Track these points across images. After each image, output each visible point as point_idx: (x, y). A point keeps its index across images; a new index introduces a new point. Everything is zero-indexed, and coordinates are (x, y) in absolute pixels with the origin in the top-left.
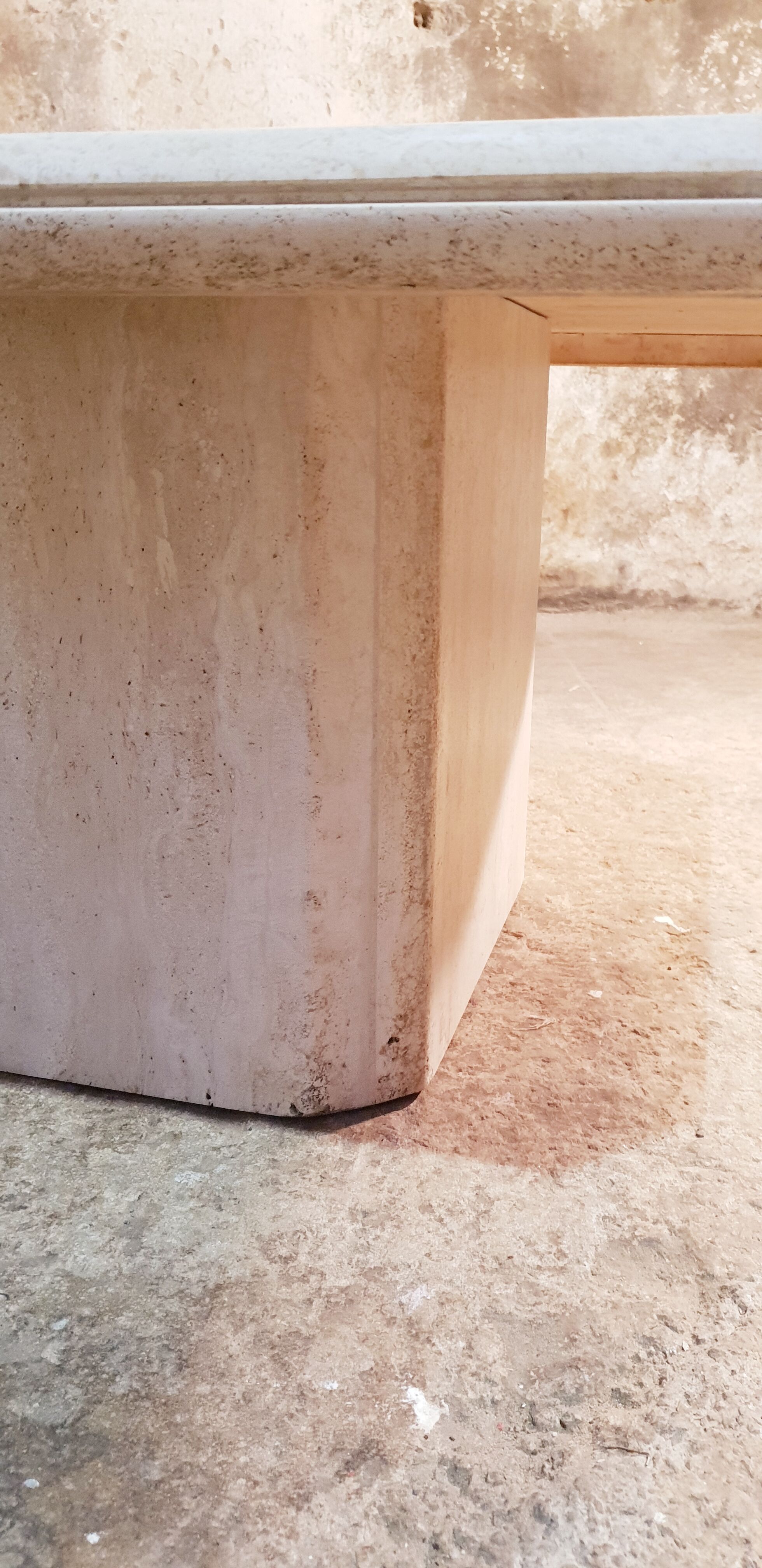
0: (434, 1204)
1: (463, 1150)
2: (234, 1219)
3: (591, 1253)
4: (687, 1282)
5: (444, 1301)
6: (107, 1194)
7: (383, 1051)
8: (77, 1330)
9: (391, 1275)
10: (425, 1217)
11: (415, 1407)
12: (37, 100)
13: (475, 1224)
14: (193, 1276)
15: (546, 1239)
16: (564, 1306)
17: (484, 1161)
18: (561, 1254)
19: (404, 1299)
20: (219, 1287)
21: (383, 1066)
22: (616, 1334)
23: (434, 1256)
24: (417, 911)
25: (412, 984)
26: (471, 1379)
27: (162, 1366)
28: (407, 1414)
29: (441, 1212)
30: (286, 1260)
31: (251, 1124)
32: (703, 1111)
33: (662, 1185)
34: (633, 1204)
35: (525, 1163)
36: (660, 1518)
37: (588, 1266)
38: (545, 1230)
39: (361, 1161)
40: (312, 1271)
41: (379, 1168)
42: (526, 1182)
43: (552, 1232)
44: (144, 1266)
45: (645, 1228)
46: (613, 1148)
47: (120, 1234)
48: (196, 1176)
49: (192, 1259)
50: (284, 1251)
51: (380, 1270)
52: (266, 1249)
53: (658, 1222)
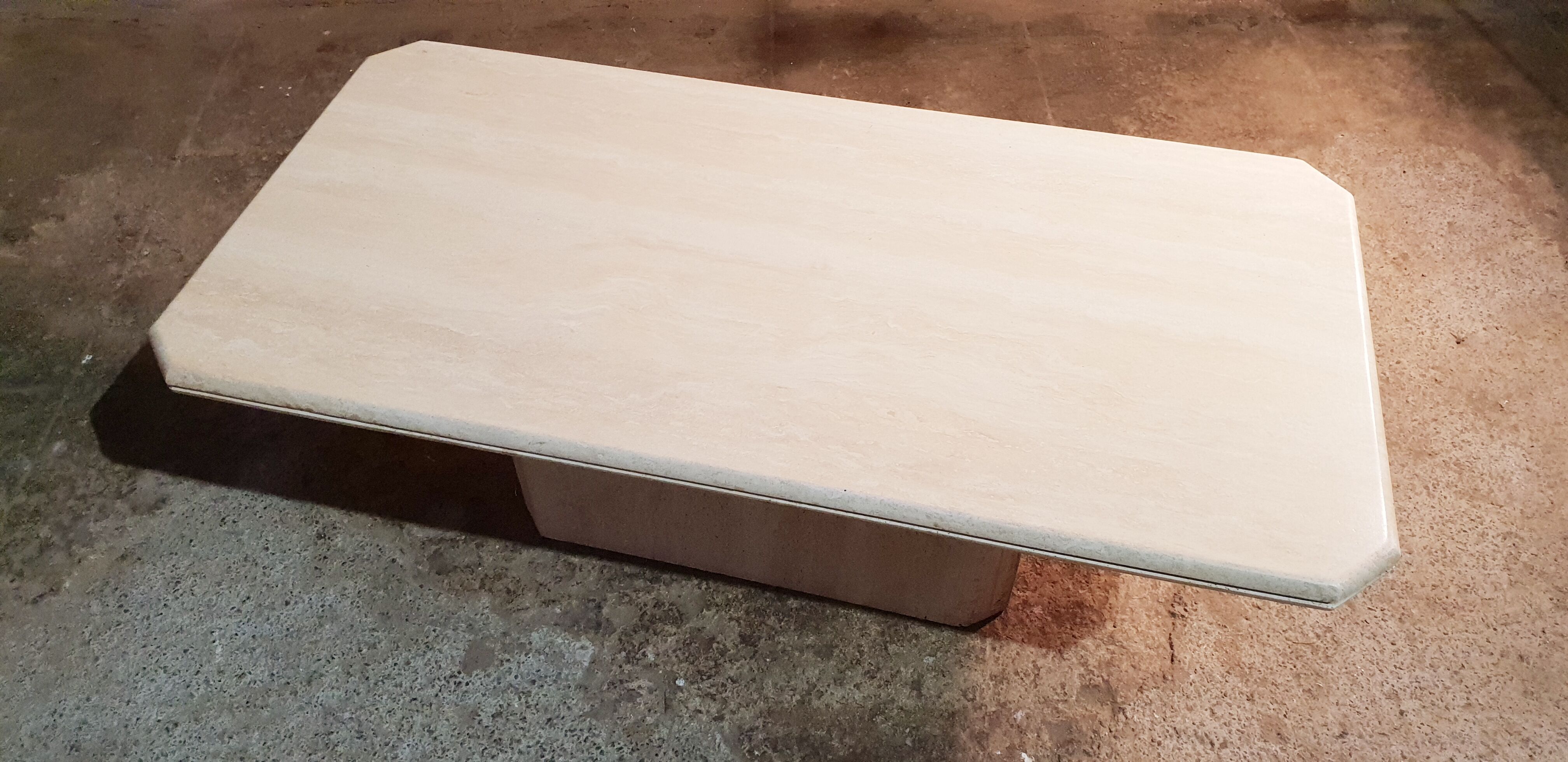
0: (1019, 671)
1: (1026, 641)
2: (950, 681)
3: (1075, 692)
4: (1108, 705)
5: (1028, 717)
6: (902, 669)
7: (996, 604)
8: (914, 733)
9: (1009, 706)
10: (1016, 678)
13: (1034, 680)
14: (943, 707)
15: (1060, 687)
16: (1067, 717)
17: (1033, 647)
18: (1066, 694)
19: (1015, 716)
20: (953, 713)
21: (994, 606)
22: (1084, 729)
23: (1022, 697)
26: (1040, 748)
27: (945, 747)
29: (1022, 675)
30: (973, 700)
32: (1117, 612)
33: (1100, 657)
34: (1089, 668)
35: (1049, 647)
37: (1074, 698)
38: (1059, 682)
39: (988, 648)
40: (982, 705)
41: (996, 652)
42: (1050, 658)
43: (1061, 684)
44: (926, 704)
45: (1094, 680)
46: (1082, 637)
47: (913, 689)
48: (931, 659)
49: (941, 701)
50: (971, 696)
51: (1005, 704)
52: (965, 696)
53: (1098, 677)
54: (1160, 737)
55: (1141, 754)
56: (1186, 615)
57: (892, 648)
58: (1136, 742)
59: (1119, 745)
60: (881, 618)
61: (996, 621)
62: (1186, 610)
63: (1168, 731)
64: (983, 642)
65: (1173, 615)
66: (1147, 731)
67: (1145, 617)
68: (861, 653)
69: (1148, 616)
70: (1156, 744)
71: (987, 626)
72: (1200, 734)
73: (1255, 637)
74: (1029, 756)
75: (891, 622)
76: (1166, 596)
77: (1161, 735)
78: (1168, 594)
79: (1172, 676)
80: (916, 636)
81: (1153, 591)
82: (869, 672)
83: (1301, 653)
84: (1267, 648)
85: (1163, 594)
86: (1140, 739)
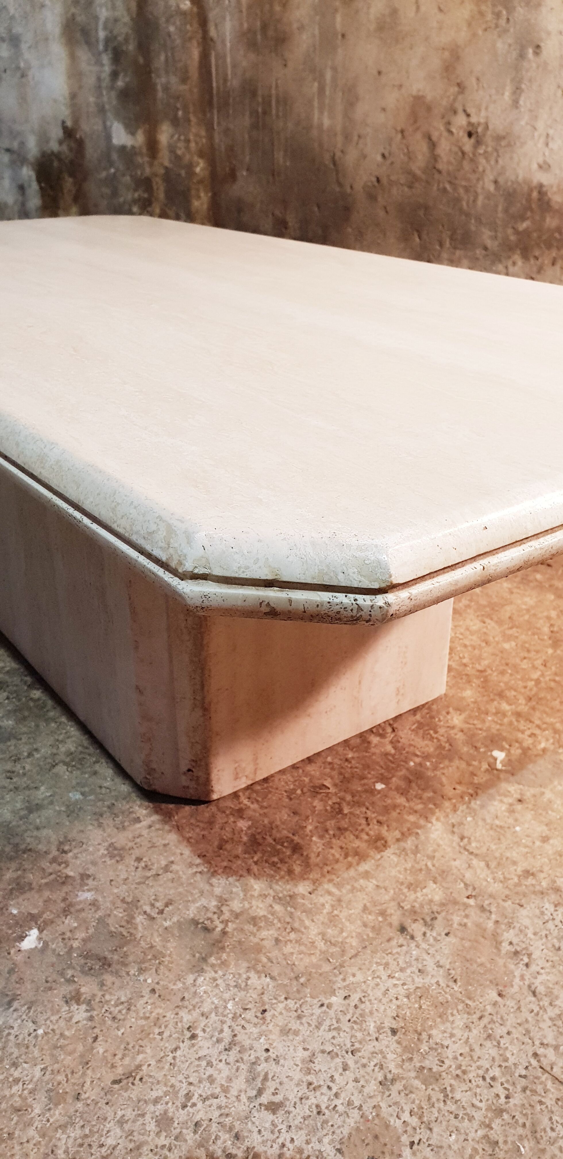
0: (144, 859)
1: (192, 841)
2: (68, 823)
3: (176, 919)
4: (194, 956)
5: (94, 904)
7: (184, 774)
9: (90, 882)
10: (133, 863)
11: (27, 938)
12: (498, 15)
13: (148, 877)
14: (29, 840)
15: (166, 901)
16: (131, 934)
17: (193, 851)
18: (161, 912)
19: (80, 894)
20: (30, 850)
21: (184, 781)
22: (134, 958)
23: (113, 883)
24: (199, 712)
25: (199, 747)
26: (61, 940)
28: (22, 938)
29: (142, 864)
30: (65, 852)
31: (127, 782)
32: (330, 881)
33: (251, 907)
34: (224, 909)
35: (207, 862)
36: (40, 1032)
37: (167, 923)
38: (170, 897)
39: (145, 823)
40: (65, 863)
41: (147, 830)
42: (195, 870)
43: (171, 900)
44: (19, 826)
45: (212, 922)
46: (256, 877)
47: (27, 808)
48: (78, 796)
49: (35, 833)
50: (66, 848)
51: (89, 876)
52: (61, 843)
53: (222, 922)
54: (204, 1031)
55: (157, 1031)
56: (419, 938)
57: (61, 769)
58: (168, 1015)
59: (142, 1001)
60: (86, 743)
61: (187, 808)
62: (424, 934)
63: (222, 1031)
64: (149, 815)
65: (403, 929)
66: (196, 1014)
67: (360, 906)
68: (30, 755)
69: (365, 909)
70: (188, 1034)
71: (171, 806)
72: (259, 1068)
73: (485, 1021)
74: (40, 939)
75: (91, 750)
76: (417, 905)
77: (208, 1030)
78: (422, 906)
79: (308, 980)
80: (95, 773)
81: (405, 890)
82: (13, 772)
83: (539, 1088)
84: (488, 1044)
85: (415, 901)
86: (177, 1014)
